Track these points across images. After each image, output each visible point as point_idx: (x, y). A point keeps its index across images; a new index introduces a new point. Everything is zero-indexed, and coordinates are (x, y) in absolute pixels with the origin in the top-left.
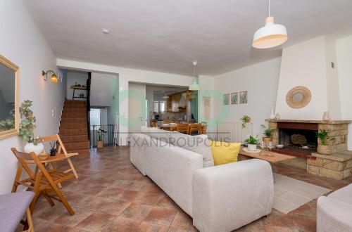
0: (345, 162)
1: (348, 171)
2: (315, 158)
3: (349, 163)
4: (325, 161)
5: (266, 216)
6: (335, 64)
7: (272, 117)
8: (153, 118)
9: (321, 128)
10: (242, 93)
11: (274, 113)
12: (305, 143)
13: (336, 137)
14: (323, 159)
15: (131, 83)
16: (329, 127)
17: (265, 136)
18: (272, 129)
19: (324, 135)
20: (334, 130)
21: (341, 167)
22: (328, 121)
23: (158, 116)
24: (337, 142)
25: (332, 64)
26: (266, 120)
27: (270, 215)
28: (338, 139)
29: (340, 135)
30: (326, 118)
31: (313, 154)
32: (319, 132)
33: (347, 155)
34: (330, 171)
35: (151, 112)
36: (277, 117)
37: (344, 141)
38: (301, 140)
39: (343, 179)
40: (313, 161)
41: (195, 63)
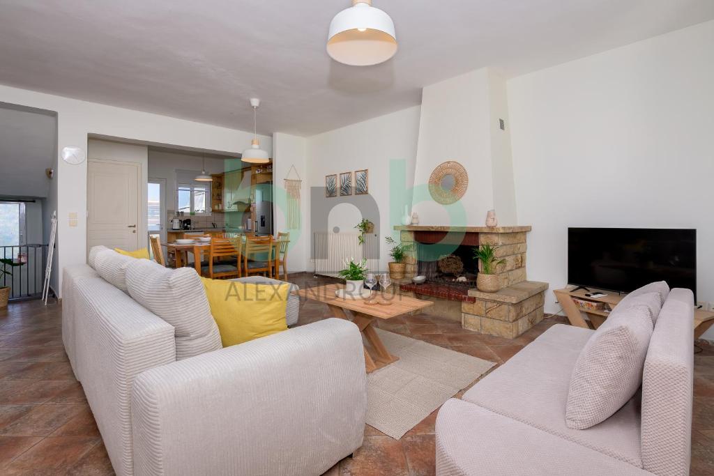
0: (519, 304)
1: (525, 319)
2: (473, 300)
3: (526, 305)
4: (489, 305)
5: (350, 456)
6: (505, 122)
7: (407, 221)
8: (176, 226)
9: (483, 240)
10: (359, 174)
11: (410, 214)
12: (461, 269)
13: (506, 258)
14: (486, 301)
15: (93, 139)
16: (496, 239)
17: (392, 259)
18: (405, 244)
19: (488, 254)
20: (504, 245)
21: (513, 314)
22: (492, 228)
23: (188, 221)
24: (508, 268)
25: (502, 122)
26: (395, 228)
27: (359, 450)
28: (510, 262)
29: (514, 254)
30: (491, 223)
31: (471, 293)
32: (481, 248)
33: (523, 290)
34: (496, 322)
35: (169, 212)
36: (415, 221)
37: (520, 264)
38: (454, 266)
39: (518, 337)
40: (471, 306)
41: (255, 102)
